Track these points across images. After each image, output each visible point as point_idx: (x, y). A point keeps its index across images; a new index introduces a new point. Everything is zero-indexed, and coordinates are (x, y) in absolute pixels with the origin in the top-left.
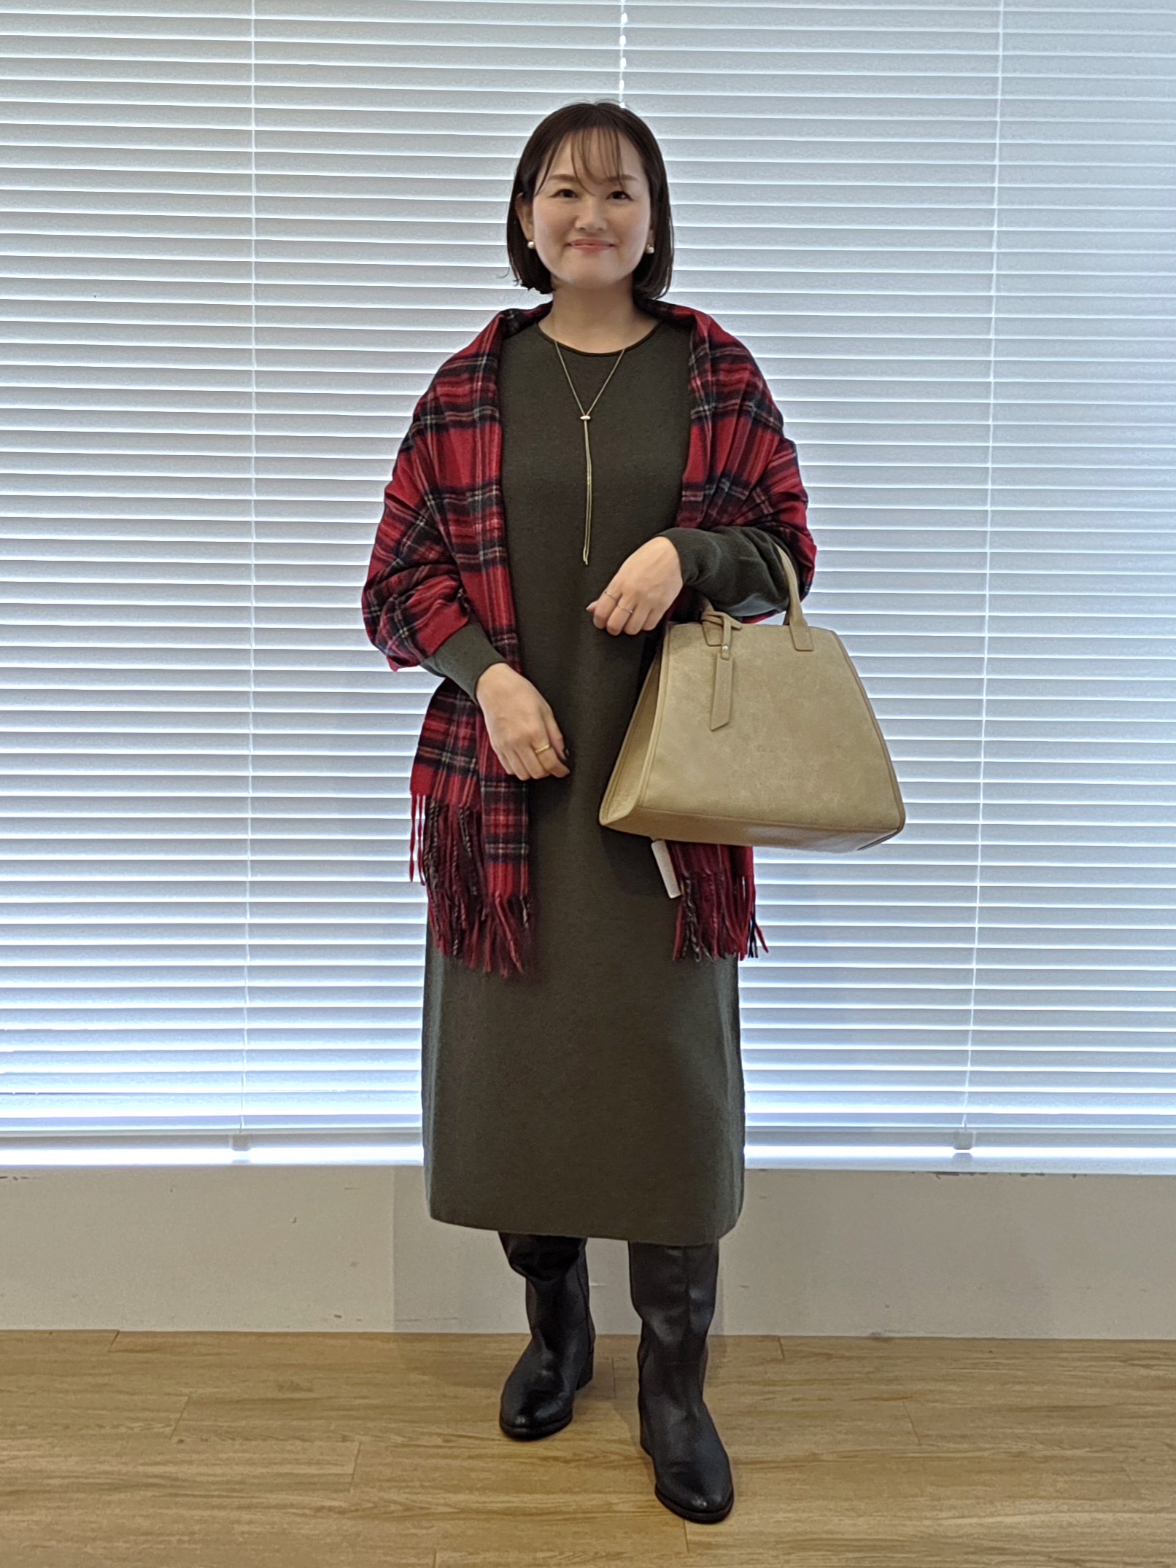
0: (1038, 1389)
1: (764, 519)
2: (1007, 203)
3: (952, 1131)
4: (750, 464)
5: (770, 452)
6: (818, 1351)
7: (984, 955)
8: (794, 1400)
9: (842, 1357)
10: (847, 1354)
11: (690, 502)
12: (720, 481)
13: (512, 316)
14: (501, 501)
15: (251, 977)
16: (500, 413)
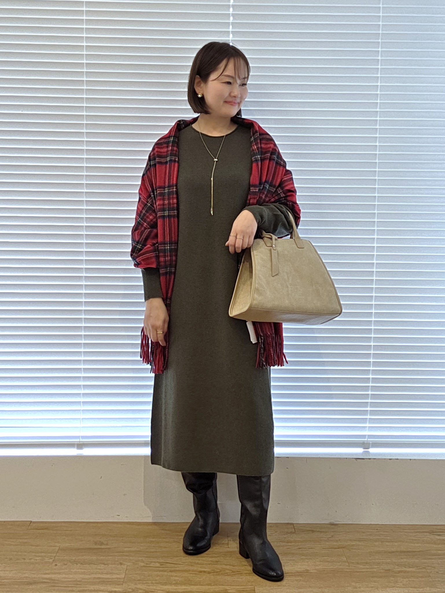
0: (396, 544)
1: (281, 199)
2: (383, 74)
3: (362, 442)
4: (275, 178)
5: (282, 175)
6: (308, 529)
7: (375, 372)
8: (300, 548)
9: (319, 531)
10: (320, 530)
11: (253, 192)
12: (264, 185)
13: (182, 123)
14: (177, 192)
15: (84, 381)
16: (178, 159)
